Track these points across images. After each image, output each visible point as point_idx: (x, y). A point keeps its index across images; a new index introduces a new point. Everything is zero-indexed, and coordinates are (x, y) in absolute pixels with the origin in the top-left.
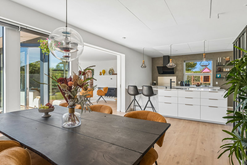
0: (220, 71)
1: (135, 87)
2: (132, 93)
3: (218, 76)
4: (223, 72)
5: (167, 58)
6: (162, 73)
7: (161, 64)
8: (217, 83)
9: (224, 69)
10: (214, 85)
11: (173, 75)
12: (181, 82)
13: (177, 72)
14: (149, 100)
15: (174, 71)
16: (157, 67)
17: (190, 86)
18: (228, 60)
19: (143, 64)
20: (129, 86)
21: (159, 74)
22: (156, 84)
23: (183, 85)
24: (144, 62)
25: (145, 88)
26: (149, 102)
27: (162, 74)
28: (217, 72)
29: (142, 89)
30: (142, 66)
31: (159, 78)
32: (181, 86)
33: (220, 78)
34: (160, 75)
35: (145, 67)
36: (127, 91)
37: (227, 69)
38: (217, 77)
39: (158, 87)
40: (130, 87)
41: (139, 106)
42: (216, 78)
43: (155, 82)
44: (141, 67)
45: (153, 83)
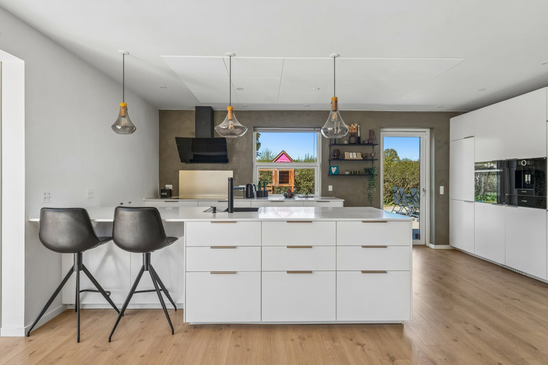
0: (338, 159)
1: (81, 215)
2: (63, 240)
3: (334, 170)
4: (343, 159)
5: (207, 114)
6: (192, 158)
7: (188, 130)
8: (330, 188)
9: (346, 153)
10: (325, 194)
11: (225, 165)
12: (247, 185)
13: (234, 159)
14: (147, 266)
15: (226, 156)
16: (177, 139)
17: (270, 198)
18: (354, 131)
19: (121, 116)
20: (44, 211)
21: (182, 162)
22: (174, 193)
23: (252, 197)
24: (125, 108)
25: (128, 219)
26: (147, 274)
27: (192, 161)
28: (329, 160)
29: (112, 220)
30: (118, 123)
31: (183, 174)
32: (247, 197)
33: (337, 175)
34: (184, 164)
35: (132, 129)
36: (38, 233)
37: (351, 154)
38: (330, 174)
39: (180, 203)
40: (49, 214)
41: (100, 290)
42: (328, 176)
43: (169, 187)
44: (114, 127)
45: (162, 191)
